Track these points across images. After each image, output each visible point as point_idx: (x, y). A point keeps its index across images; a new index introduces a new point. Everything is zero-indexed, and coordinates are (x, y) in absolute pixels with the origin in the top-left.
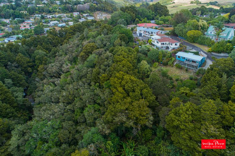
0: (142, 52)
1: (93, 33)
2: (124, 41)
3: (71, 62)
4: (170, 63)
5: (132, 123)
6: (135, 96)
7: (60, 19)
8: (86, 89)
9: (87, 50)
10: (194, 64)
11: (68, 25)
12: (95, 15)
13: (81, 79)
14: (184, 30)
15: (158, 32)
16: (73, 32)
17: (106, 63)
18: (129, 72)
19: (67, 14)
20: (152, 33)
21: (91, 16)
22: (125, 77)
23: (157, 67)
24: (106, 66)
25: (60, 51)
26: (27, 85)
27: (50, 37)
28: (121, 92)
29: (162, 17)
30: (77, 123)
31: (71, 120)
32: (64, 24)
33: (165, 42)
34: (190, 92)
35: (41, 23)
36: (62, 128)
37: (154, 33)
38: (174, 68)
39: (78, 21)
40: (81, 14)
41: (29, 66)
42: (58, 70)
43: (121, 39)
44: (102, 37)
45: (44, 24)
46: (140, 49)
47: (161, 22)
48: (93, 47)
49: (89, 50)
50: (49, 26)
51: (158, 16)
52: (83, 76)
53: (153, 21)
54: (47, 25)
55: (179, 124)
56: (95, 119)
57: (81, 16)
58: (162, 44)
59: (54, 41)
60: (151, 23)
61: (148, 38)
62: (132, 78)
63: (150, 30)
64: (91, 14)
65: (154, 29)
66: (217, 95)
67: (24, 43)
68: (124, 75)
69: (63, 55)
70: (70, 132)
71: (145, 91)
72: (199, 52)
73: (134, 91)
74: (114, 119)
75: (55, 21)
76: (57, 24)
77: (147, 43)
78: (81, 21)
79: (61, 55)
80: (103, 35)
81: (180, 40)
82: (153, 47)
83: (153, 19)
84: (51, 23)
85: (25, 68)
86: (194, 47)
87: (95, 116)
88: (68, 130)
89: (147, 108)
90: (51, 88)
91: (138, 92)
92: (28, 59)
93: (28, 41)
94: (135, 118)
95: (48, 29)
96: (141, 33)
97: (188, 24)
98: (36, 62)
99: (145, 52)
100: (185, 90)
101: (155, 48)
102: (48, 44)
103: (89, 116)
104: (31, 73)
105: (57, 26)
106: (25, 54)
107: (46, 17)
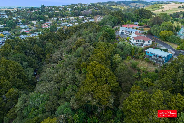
0: (119, 47)
1: (86, 31)
2: (107, 38)
3: (68, 52)
4: (141, 57)
5: (95, 102)
6: (101, 82)
7: (69, 21)
8: (71, 73)
9: (78, 44)
10: (161, 59)
11: (74, 25)
12: (95, 18)
13: (69, 65)
14: (158, 30)
15: (136, 31)
16: (75, 31)
17: (88, 54)
18: (101, 62)
19: (75, 17)
20: (132, 32)
21: (92, 19)
22: (97, 66)
23: (130, 60)
24: (87, 56)
25: (63, 44)
26: (38, 67)
27: (58, 34)
28: (91, 77)
29: (145, 19)
30: (59, 98)
31: (56, 95)
32: (71, 25)
33: (139, 40)
34: (151, 82)
35: (55, 24)
36: (49, 100)
37: (133, 32)
38: (144, 62)
39: (82, 23)
40: (85, 18)
41: (41, 54)
42: (58, 58)
43: (104, 37)
44: (92, 35)
45: (58, 25)
46: (118, 45)
47: (142, 23)
48: (83, 42)
49: (79, 44)
50: (61, 26)
51: (142, 19)
52: (71, 63)
53: (137, 23)
54: (60, 26)
55: (131, 109)
56: (71, 96)
57: (85, 19)
58: (137, 41)
59: (60, 37)
60: (134, 24)
61: (126, 36)
62: (103, 67)
63: (131, 30)
64: (93, 17)
65: (135, 29)
66: (172, 87)
67: (40, 37)
68: (96, 64)
69: (64, 47)
70: (53, 104)
71: (110, 78)
73: (101, 77)
74: (82, 98)
75: (65, 22)
76: (66, 24)
77: (126, 40)
78: (84, 22)
79: (63, 47)
80: (92, 33)
81: (154, 38)
82: (130, 43)
83: (138, 21)
84: (63, 23)
85: (38, 55)
86: (165, 45)
87: (72, 94)
88: (53, 103)
89: (109, 92)
90: (51, 70)
91: (104, 77)
92: (41, 49)
93: (43, 36)
94: (98, 99)
95: (60, 28)
96: (123, 32)
97: (162, 25)
98: (46, 51)
99: (122, 47)
100: (147, 81)
101: (131, 44)
102: (56, 39)
103: (68, 93)
104: (41, 59)
105: (66, 26)
106: (40, 45)
107: (60, 19)
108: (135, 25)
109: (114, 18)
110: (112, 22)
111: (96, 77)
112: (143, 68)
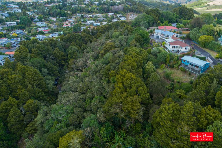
0: (153, 54)
1: (116, 33)
2: (139, 42)
3: (95, 58)
4: (176, 66)
5: (124, 115)
6: (131, 92)
7: (96, 19)
8: (98, 82)
9: (106, 48)
10: (197, 69)
11: (102, 24)
12: (127, 16)
13: (96, 73)
14: (198, 34)
15: (173, 35)
16: (103, 32)
17: (117, 61)
18: (132, 70)
19: (103, 14)
20: (168, 36)
21: (123, 17)
22: (127, 75)
23: (164, 69)
24: (116, 64)
25: (89, 48)
26: (59, 75)
27: (83, 35)
28: (120, 87)
29: (185, 20)
30: (85, 110)
31: (81, 107)
32: (98, 24)
33: (176, 46)
35: (80, 22)
36: (73, 113)
37: (170, 36)
38: (179, 72)
39: (111, 21)
40: (115, 15)
41: (63, 59)
42: (83, 65)
43: (136, 40)
44: (123, 37)
45: (83, 23)
46: (152, 51)
47: (182, 25)
48: (112, 46)
49: (108, 49)
50: (86, 25)
51: (182, 19)
52: (98, 71)
53: (175, 24)
54: (85, 24)
56: (98, 108)
57: (115, 16)
58: (173, 47)
59: (86, 39)
60: (171, 26)
61: (162, 41)
62: (133, 76)
63: (168, 33)
64: (124, 15)
65: (173, 32)
67: (62, 39)
68: (126, 73)
69: (90, 52)
70: (78, 117)
71: (140, 88)
72: (206, 58)
73: (131, 88)
74: (110, 110)
75: (91, 20)
76: (93, 23)
77: (161, 46)
78: (114, 21)
79: (88, 52)
80: (123, 36)
81: (192, 44)
82: (165, 49)
83: (177, 22)
84: (88, 22)
85: (59, 61)
86: (203, 52)
87: (99, 106)
88: (78, 115)
89: (138, 104)
90: (74, 79)
91: (134, 88)
92: (63, 53)
93: (65, 38)
94: (127, 111)
95: (85, 27)
96: (159, 35)
97: (203, 28)
98: (68, 56)
99: (156, 54)
100: (180, 93)
101: (167, 51)
102: (81, 41)
103: (94, 105)
104: (63, 66)
105: (93, 25)
106: (61, 49)
107: (85, 16)
108: (173, 27)
109: (150, 18)
110: (147, 22)
111: (125, 88)
112: (177, 78)
